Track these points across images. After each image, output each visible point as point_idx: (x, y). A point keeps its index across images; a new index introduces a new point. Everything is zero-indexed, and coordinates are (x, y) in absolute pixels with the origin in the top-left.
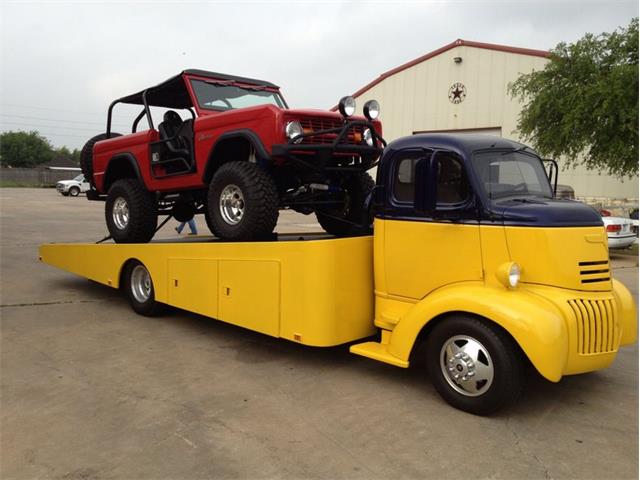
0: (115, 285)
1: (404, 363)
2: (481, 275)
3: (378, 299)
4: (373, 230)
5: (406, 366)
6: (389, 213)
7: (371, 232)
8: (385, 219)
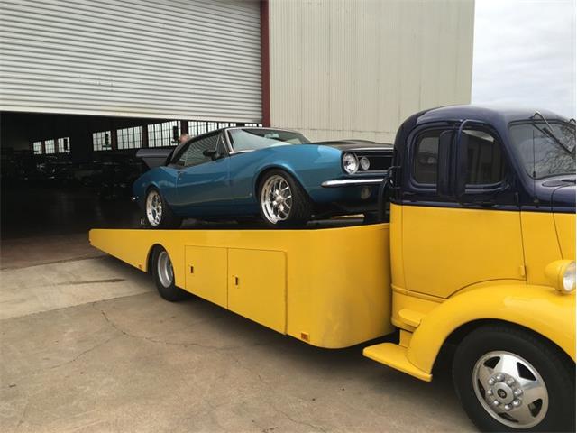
0: (144, 269)
1: (426, 375)
2: (523, 273)
3: (396, 295)
4: (389, 215)
5: (429, 380)
6: (407, 197)
7: (387, 219)
8: (402, 204)
